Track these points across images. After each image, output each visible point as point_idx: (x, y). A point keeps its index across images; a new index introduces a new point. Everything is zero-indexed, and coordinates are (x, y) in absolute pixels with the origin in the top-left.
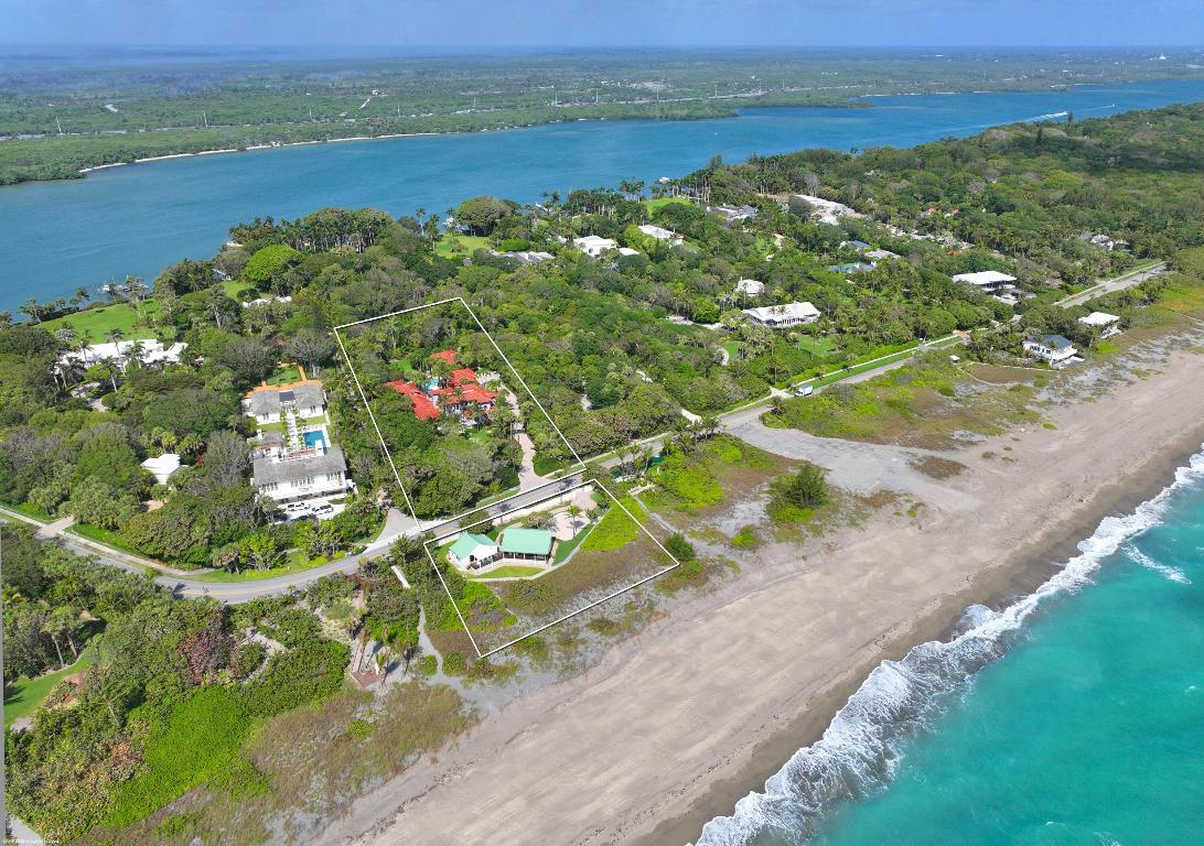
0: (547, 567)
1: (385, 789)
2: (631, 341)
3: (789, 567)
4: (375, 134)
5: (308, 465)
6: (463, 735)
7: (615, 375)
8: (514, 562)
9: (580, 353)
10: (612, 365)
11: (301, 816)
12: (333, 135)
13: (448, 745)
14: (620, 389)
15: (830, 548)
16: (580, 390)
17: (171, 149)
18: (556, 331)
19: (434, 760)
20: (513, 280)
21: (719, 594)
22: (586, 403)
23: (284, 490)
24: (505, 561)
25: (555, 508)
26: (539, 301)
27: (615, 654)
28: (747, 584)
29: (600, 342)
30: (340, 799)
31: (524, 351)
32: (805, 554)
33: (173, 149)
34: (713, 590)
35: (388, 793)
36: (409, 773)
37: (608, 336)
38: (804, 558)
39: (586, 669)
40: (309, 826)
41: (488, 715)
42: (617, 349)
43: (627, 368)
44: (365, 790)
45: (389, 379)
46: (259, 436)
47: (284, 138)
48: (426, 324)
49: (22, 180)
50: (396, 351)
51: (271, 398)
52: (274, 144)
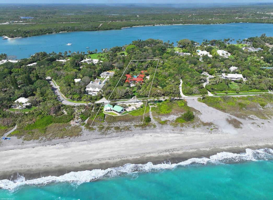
0: (119, 115)
1: (59, 140)
3: (168, 131)
5: (96, 85)
6: (77, 137)
8: (114, 112)
9: (169, 76)
11: (44, 138)
13: (73, 137)
14: (167, 85)
15: (181, 130)
19: (70, 139)
21: (146, 131)
23: (91, 89)
24: (113, 112)
25: (132, 105)
27: (114, 134)
28: (155, 131)
29: (174, 74)
30: (51, 138)
32: (173, 129)
34: (145, 129)
35: (59, 141)
36: (64, 139)
38: (173, 130)
39: (106, 134)
40: (44, 140)
41: (83, 135)
43: (173, 81)
44: (55, 138)
45: (128, 74)
46: (96, 79)
47: (164, 24)
48: (145, 65)
49: (111, 29)
50: (137, 69)
51: (105, 73)
52: (161, 24)
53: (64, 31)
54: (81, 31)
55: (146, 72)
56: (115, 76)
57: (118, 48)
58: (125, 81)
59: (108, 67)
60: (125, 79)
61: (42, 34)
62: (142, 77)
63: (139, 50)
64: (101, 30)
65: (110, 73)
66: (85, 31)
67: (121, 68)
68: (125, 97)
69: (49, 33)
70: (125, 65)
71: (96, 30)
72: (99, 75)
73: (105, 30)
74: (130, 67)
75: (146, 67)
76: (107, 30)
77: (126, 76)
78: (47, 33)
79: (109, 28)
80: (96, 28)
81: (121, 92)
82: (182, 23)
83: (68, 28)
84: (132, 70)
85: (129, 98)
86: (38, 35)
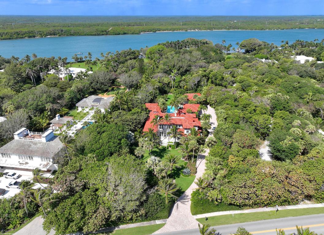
2: (318, 107)
4: (229, 29)
7: (297, 131)
9: (274, 108)
10: (297, 122)
12: (215, 29)
14: (300, 145)
16: (264, 136)
17: (167, 29)
18: (263, 92)
20: (250, 66)
22: (264, 150)
26: (260, 77)
29: (291, 103)
31: (235, 100)
33: (167, 30)
37: (300, 101)
42: (306, 111)
43: (311, 127)
45: (152, 101)
46: (57, 118)
47: (200, 29)
48: (192, 79)
49: (125, 34)
50: (172, 89)
51: (90, 100)
52: (196, 30)
53: (54, 35)
54: (80, 35)
55: (201, 96)
56: (115, 107)
57: (133, 53)
58: (143, 126)
59: (102, 83)
60: (142, 119)
61: (17, 38)
62: (194, 111)
63: (173, 52)
64: (110, 34)
65: (105, 98)
66: (85, 35)
67: (135, 87)
68: (142, 212)
69: (30, 37)
70: (144, 80)
71: (103, 35)
72: (72, 106)
73: (116, 35)
74: (158, 85)
75: (195, 85)
76: (119, 34)
77: (146, 109)
78: (26, 37)
79: (122, 32)
80: (103, 32)
81: (121, 190)
82: (226, 28)
83: (60, 31)
84: (163, 91)
85: (159, 215)
86: (10, 39)
